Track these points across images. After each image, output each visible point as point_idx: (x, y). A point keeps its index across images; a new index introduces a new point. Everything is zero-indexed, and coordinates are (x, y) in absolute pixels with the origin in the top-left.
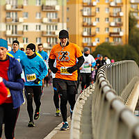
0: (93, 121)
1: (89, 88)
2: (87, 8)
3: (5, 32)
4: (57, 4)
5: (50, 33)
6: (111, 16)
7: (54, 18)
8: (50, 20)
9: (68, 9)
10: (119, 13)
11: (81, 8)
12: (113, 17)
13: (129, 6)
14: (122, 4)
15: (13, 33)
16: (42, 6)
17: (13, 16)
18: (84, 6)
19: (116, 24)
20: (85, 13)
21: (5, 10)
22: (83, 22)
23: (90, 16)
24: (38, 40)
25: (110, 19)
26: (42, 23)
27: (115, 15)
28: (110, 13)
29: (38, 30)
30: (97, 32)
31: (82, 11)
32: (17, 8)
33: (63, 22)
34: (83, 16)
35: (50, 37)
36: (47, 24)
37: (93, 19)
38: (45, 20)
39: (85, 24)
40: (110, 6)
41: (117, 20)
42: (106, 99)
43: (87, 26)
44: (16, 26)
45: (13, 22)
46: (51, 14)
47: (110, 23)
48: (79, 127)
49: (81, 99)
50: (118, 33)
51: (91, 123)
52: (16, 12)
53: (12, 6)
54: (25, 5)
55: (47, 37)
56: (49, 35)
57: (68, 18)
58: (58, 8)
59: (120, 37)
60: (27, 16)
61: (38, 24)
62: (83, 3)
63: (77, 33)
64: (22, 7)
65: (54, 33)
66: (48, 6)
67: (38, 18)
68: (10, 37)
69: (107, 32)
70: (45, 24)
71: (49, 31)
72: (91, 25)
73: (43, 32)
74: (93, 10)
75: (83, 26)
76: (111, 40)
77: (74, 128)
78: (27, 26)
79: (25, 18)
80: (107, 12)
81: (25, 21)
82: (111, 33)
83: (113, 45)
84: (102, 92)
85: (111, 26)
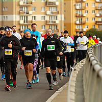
1: (81, 62)
2: (79, 3)
3: (19, 22)
4: (57, 1)
5: (52, 22)
6: (96, 9)
7: (55, 11)
8: (52, 13)
9: (65, 4)
12: (98, 10)
15: (24, 22)
16: (46, 2)
17: (25, 9)
18: (76, 2)
19: (100, 15)
20: (78, 7)
21: (19, 5)
22: (76, 14)
23: (81, 9)
24: (43, 27)
25: (96, 11)
26: (46, 14)
27: (99, 8)
28: (96, 7)
29: (43, 20)
30: (86, 21)
31: (75, 5)
32: (27, 4)
33: (61, 14)
34: (76, 9)
35: (52, 25)
36: (50, 16)
37: (84, 11)
38: (48, 12)
39: (78, 15)
40: (96, 2)
41: (101, 12)
42: (94, 70)
43: (79, 17)
44: (27, 17)
45: (25, 14)
46: (53, 8)
47: (96, 14)
48: (74, 91)
49: (75, 70)
51: (83, 88)
52: (27, 7)
53: (24, 3)
54: (33, 1)
55: (50, 25)
56: (51, 23)
57: (65, 11)
58: (57, 3)
60: (35, 10)
61: (43, 15)
63: (72, 22)
64: (32, 3)
65: (55, 22)
66: (50, 2)
67: (43, 11)
68: (22, 25)
69: (94, 21)
70: (48, 15)
71: (51, 20)
72: (82, 16)
73: (46, 21)
74: (84, 4)
75: (76, 16)
76: (97, 27)
77: (71, 91)
78: (35, 17)
79: (34, 11)
80: (93, 6)
81: (33, 13)
82: (96, 22)
84: (91, 65)
85: (96, 17)
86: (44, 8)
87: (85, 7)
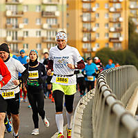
0: (94, 126)
2: (87, 14)
3: (5, 38)
4: (57, 10)
5: (51, 38)
6: (110, 22)
7: (54, 24)
8: (50, 26)
9: (68, 14)
10: (118, 18)
11: (81, 14)
13: (128, 11)
14: (122, 9)
15: (13, 39)
16: (42, 12)
17: (13, 22)
18: (83, 12)
19: (116, 29)
20: (85, 19)
21: (5, 16)
22: (83, 28)
23: (90, 22)
24: (39, 46)
25: (110, 25)
26: (42, 28)
27: (114, 21)
28: (110, 19)
29: (38, 36)
30: (97, 38)
31: (82, 16)
32: (17, 14)
33: (63, 28)
34: (83, 22)
35: (50, 43)
36: (47, 30)
37: (93, 24)
38: (46, 26)
39: (85, 30)
40: (110, 12)
41: (117, 25)
42: (106, 104)
43: (87, 31)
44: (16, 32)
45: (14, 28)
46: (51, 20)
47: (109, 29)
48: (80, 132)
49: (81, 104)
50: (118, 39)
51: (92, 128)
52: (16, 18)
53: (12, 12)
54: (25, 11)
55: (47, 43)
56: (49, 40)
57: (68, 24)
58: (57, 14)
59: (120, 42)
60: (27, 22)
61: (39, 30)
62: (83, 9)
63: (77, 39)
64: (22, 13)
65: (54, 39)
66: (48, 12)
67: (38, 24)
68: (10, 43)
69: (106, 37)
70: (45, 29)
71: (49, 37)
72: (91, 31)
73: (43, 38)
74: (93, 15)
75: (83, 31)
76: (111, 46)
77: (75, 133)
78: (27, 32)
79: (26, 24)
80: (106, 17)
81: (25, 27)
82: (110, 39)
83: (113, 50)
84: (103, 96)
85: (110, 31)
86: (40, 19)
87: (95, 19)
